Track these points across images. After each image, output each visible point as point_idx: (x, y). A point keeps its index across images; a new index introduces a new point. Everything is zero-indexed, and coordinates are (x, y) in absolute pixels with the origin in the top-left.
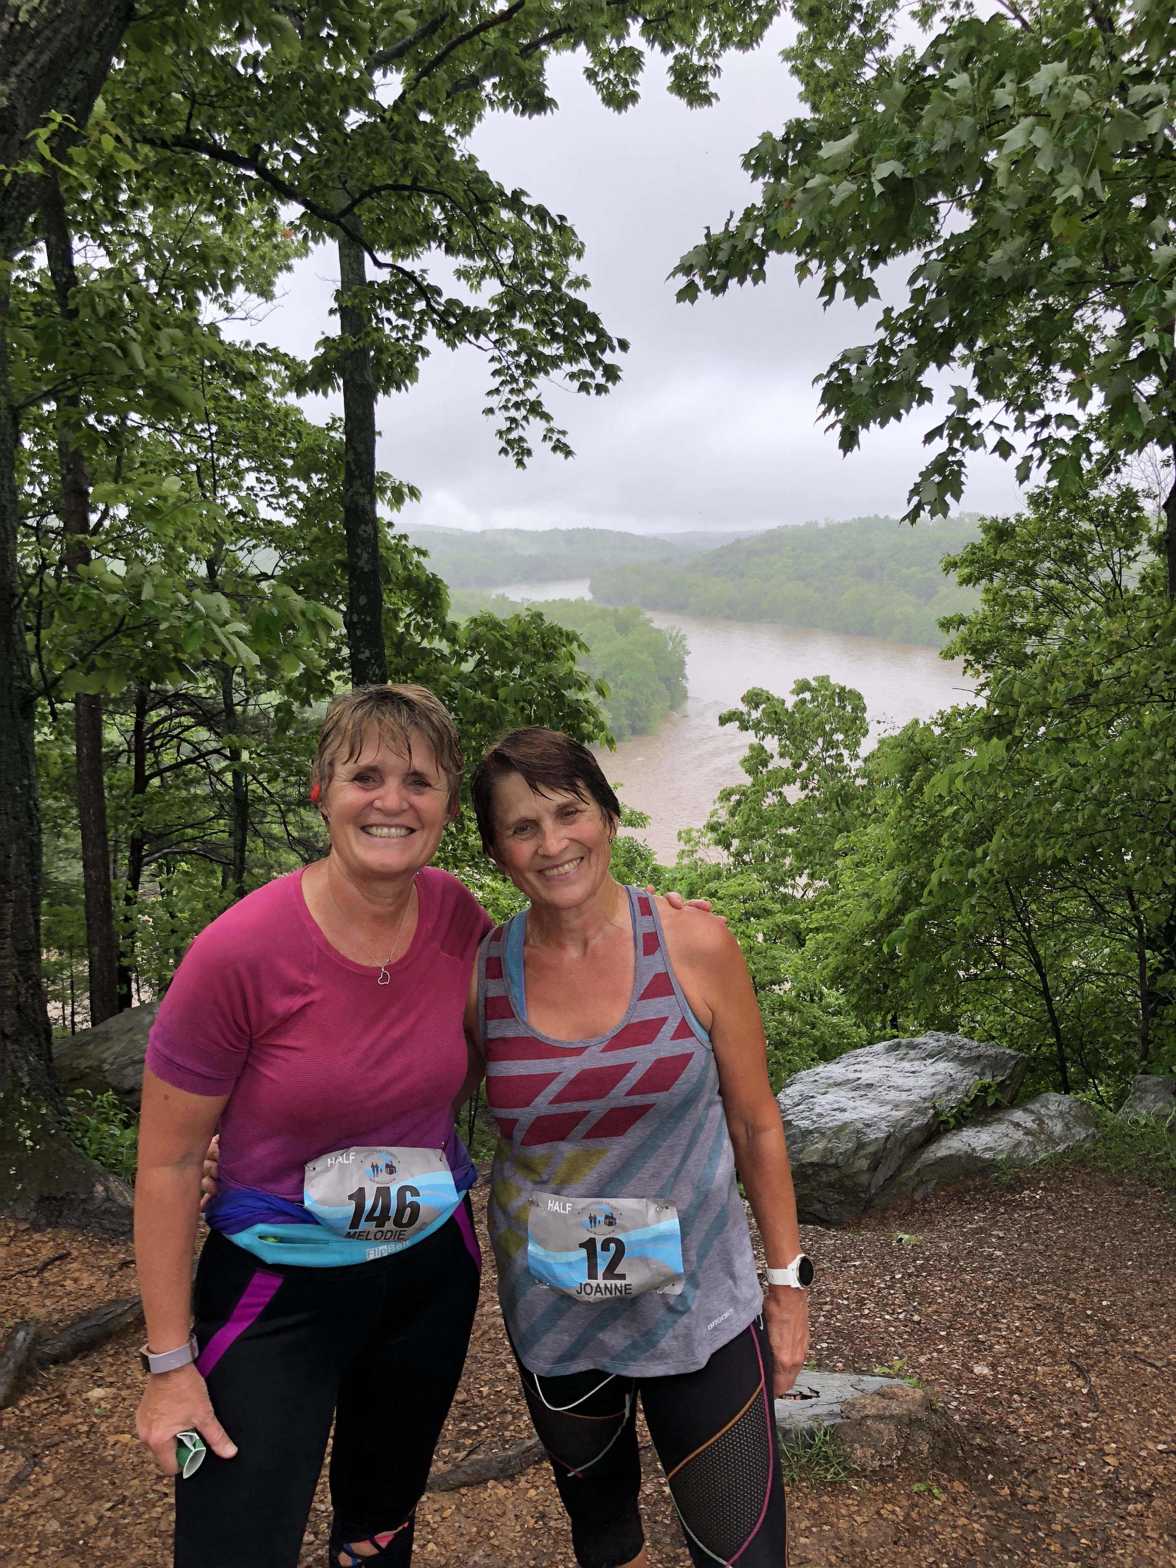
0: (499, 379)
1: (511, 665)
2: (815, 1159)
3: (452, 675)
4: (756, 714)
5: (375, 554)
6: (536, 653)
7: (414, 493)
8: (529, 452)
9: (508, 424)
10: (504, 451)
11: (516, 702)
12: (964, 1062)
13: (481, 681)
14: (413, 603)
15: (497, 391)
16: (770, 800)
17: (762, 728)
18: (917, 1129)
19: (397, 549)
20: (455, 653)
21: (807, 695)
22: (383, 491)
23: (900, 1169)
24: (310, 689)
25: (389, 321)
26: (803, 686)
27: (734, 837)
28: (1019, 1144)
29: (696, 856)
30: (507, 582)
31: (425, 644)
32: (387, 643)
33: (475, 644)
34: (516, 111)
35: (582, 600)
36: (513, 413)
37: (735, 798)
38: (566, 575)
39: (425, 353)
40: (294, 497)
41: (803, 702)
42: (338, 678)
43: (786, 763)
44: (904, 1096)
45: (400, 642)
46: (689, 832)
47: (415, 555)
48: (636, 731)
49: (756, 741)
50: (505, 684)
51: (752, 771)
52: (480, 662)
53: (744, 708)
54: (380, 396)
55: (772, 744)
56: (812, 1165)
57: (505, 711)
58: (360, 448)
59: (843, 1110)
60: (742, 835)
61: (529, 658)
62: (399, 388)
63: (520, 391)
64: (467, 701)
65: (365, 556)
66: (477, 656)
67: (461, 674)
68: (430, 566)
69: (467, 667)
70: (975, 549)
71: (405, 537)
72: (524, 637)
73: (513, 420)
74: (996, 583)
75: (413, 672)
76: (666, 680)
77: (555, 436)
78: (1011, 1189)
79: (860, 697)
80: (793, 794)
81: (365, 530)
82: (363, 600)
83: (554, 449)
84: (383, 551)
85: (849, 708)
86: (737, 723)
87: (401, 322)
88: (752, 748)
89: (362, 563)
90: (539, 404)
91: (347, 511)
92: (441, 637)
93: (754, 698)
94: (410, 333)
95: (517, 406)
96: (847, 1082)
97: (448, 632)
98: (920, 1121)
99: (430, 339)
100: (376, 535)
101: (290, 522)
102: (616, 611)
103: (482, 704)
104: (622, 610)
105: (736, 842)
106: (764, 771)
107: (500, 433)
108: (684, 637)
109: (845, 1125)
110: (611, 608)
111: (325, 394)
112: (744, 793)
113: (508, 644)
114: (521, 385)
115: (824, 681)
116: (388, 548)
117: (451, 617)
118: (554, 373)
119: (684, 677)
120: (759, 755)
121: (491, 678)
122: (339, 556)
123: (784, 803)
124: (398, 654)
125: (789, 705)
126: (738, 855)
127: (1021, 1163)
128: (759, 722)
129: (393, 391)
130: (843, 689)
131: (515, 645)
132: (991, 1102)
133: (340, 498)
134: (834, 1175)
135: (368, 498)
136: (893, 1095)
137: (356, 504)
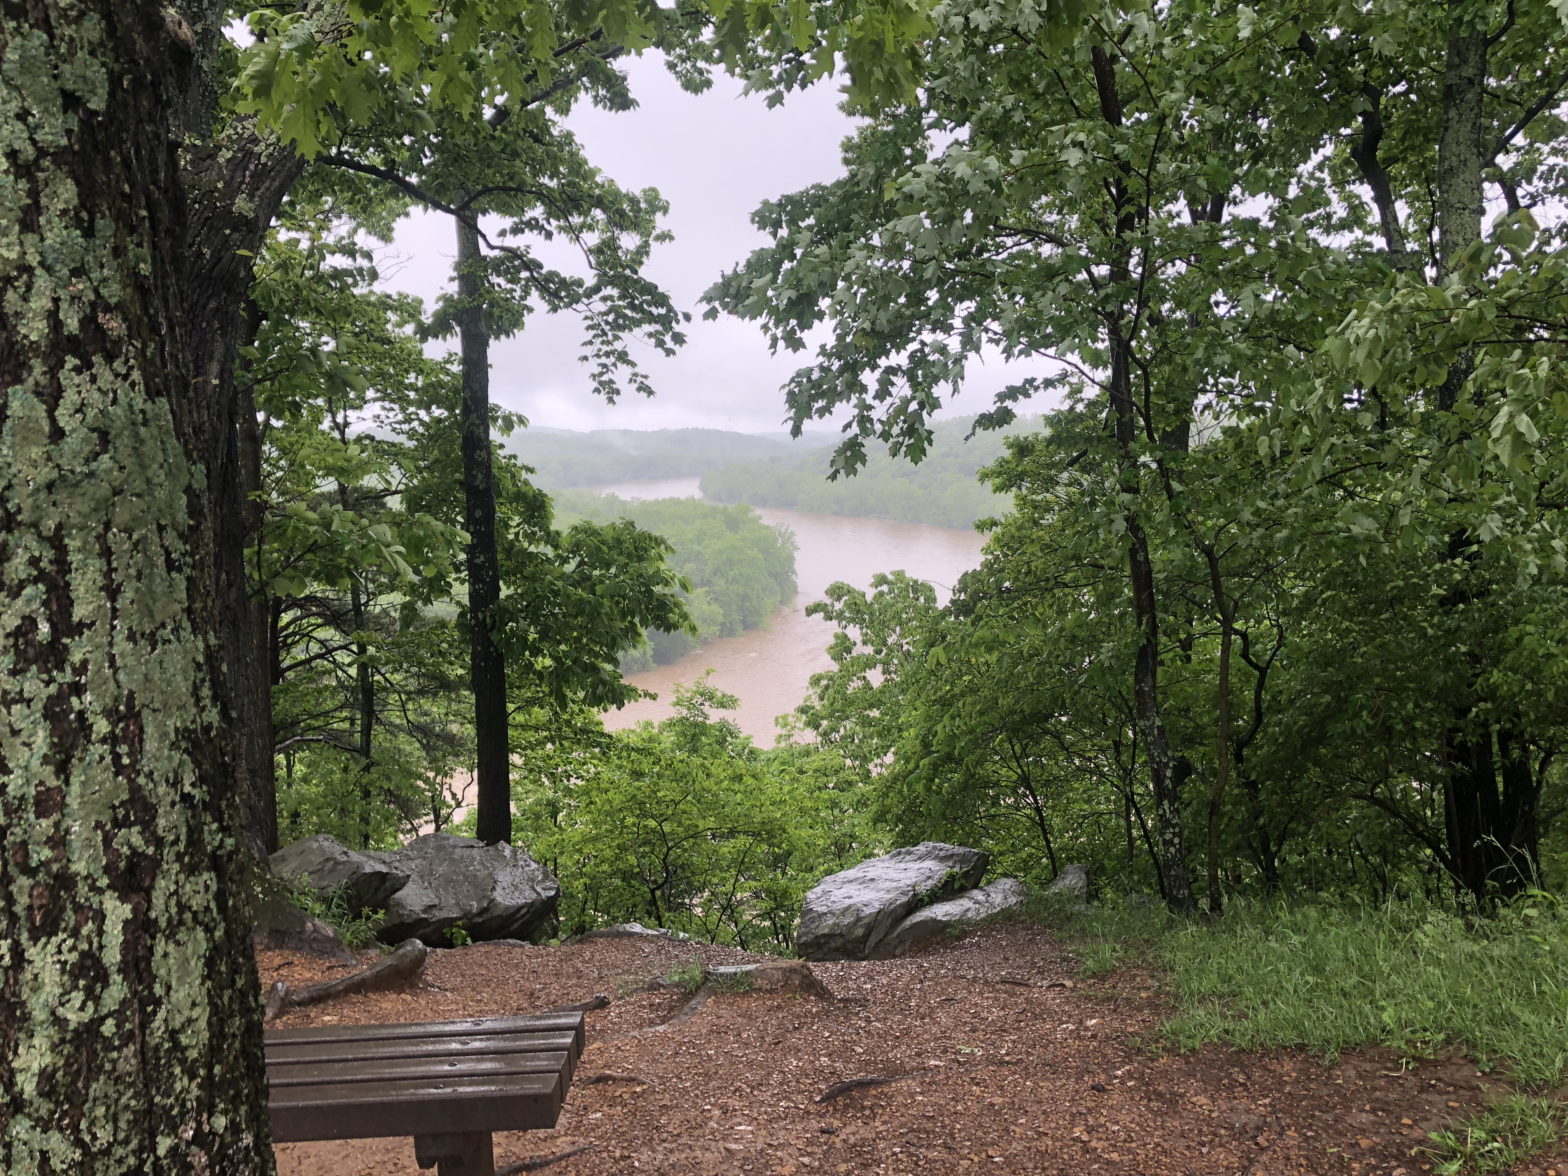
0: (592, 333)
1: (608, 567)
2: (826, 931)
3: (556, 575)
4: (838, 606)
5: (489, 475)
6: (629, 556)
7: (522, 420)
8: (618, 392)
9: (600, 369)
10: (597, 390)
11: (612, 597)
12: (942, 859)
13: (582, 580)
14: (520, 514)
15: (590, 343)
16: (855, 685)
17: (845, 618)
18: (900, 905)
19: (507, 469)
20: (558, 556)
21: (885, 588)
22: (495, 419)
23: (886, 936)
24: (431, 589)
25: (499, 286)
26: (881, 580)
27: (822, 718)
28: (968, 910)
29: (792, 740)
30: (617, 481)
31: (532, 549)
32: (499, 549)
33: (576, 548)
34: (605, 107)
35: (692, 498)
36: (604, 360)
37: (824, 682)
38: (675, 473)
39: (530, 310)
40: (415, 424)
41: (881, 594)
42: (456, 580)
43: (869, 650)
44: (894, 884)
45: (510, 549)
46: (785, 717)
47: (523, 472)
48: (748, 626)
49: (839, 631)
50: (602, 582)
51: (837, 657)
52: (581, 564)
53: (828, 601)
54: (492, 341)
55: (854, 632)
56: (824, 935)
57: (602, 605)
58: (476, 387)
59: (850, 897)
60: (831, 715)
61: (623, 560)
62: (508, 336)
63: (609, 343)
64: (568, 596)
65: (480, 476)
66: (578, 559)
67: (564, 574)
68: (537, 482)
69: (570, 567)
70: (1003, 462)
71: (515, 457)
72: (619, 541)
73: (604, 366)
74: (1024, 491)
75: (521, 572)
76: (776, 576)
77: (639, 379)
78: (959, 938)
79: (931, 590)
80: (876, 677)
81: (479, 455)
82: (478, 514)
83: (639, 389)
84: (495, 471)
85: (922, 600)
86: (822, 614)
87: (509, 286)
88: (836, 636)
89: (477, 482)
90: (626, 354)
91: (465, 439)
92: (547, 543)
93: (837, 591)
94: (517, 295)
95: (607, 354)
96: (856, 879)
97: (552, 539)
98: (904, 899)
99: (534, 299)
100: (489, 459)
101: (412, 444)
102: (726, 508)
103: (581, 600)
104: (731, 507)
105: (825, 723)
106: (848, 657)
107: (594, 376)
108: (792, 534)
109: (850, 907)
110: (721, 506)
111: (445, 339)
112: (831, 679)
113: (605, 548)
114: (610, 337)
115: (899, 575)
116: (500, 468)
117: (554, 526)
118: (636, 330)
119: (794, 572)
120: (843, 643)
121: (589, 577)
122: (457, 475)
123: (868, 686)
124: (508, 558)
125: (869, 598)
126: (825, 734)
127: (968, 922)
128: (842, 612)
129: (503, 337)
130: (916, 582)
131: (610, 549)
132: (957, 885)
133: (460, 426)
134: (840, 941)
135: (482, 428)
136: (888, 885)
137: (472, 433)
